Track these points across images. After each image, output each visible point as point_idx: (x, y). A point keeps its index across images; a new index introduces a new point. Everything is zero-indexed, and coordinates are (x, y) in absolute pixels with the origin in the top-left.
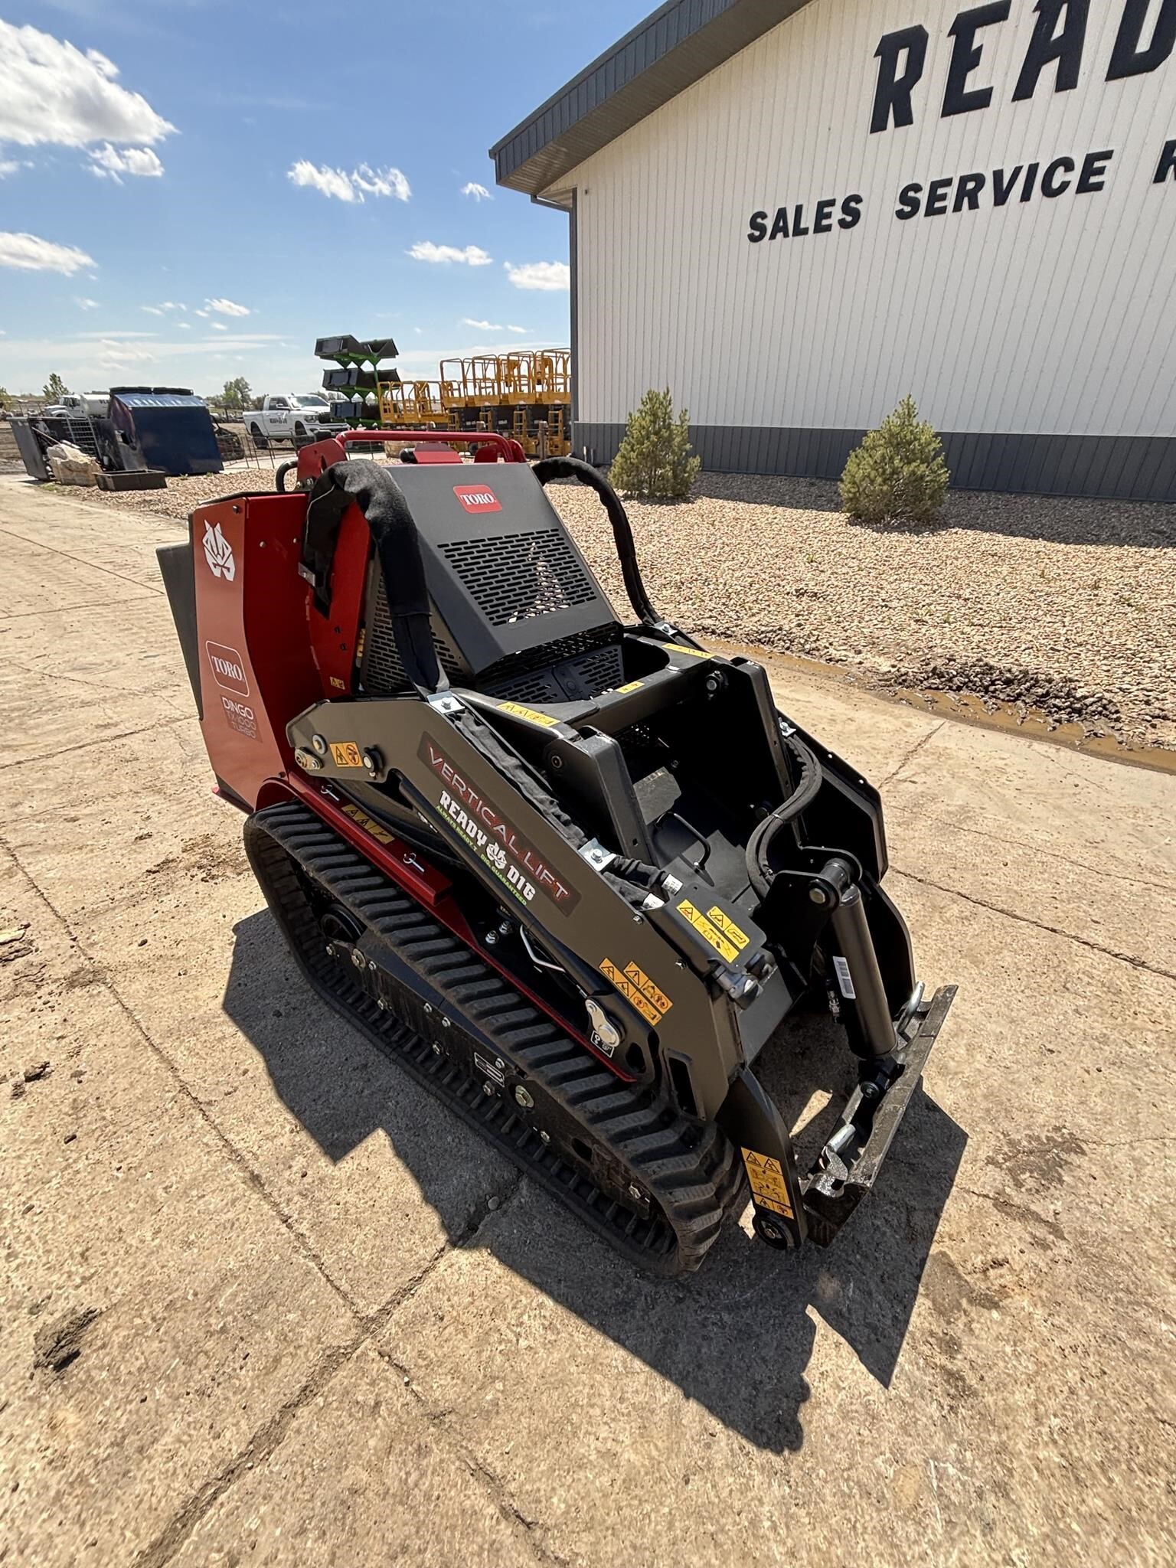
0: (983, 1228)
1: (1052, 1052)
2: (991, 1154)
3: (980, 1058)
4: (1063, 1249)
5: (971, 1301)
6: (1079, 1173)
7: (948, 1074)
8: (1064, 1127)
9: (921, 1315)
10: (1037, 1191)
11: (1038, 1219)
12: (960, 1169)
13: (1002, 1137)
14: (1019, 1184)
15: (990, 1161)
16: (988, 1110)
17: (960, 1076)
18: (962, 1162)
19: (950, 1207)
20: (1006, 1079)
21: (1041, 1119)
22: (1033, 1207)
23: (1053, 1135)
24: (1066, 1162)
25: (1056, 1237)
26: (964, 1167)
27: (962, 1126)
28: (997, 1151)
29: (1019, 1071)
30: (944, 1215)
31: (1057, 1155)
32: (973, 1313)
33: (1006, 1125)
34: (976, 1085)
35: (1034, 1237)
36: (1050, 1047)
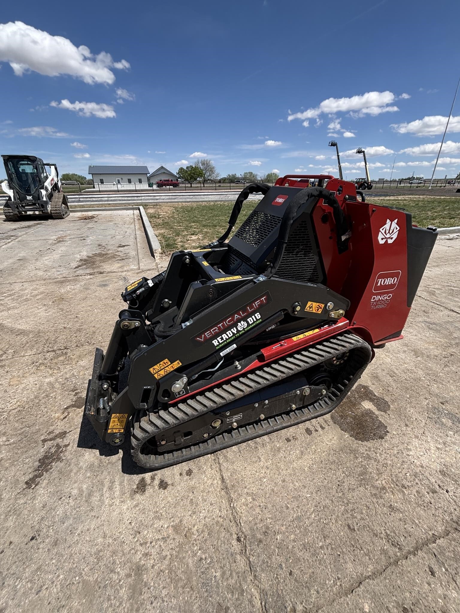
0: (69, 423)
1: (32, 539)
2: (68, 448)
3: (75, 492)
4: (42, 438)
5: (72, 404)
6: (30, 471)
7: (90, 467)
8: (33, 489)
9: (84, 395)
10: (50, 448)
11: (51, 440)
12: (79, 433)
13: (64, 458)
14: (58, 445)
15: (69, 444)
16: (69, 465)
17: (84, 471)
18: (78, 436)
19: (81, 420)
20: (61, 490)
21: (46, 481)
22: (52, 442)
23: (39, 479)
24: (36, 470)
25: (45, 439)
26: (77, 436)
27: (80, 449)
28: (65, 450)
29: (55, 502)
30: (82, 417)
31: (39, 470)
32: (71, 403)
33: (61, 465)
34: (76, 474)
35: (53, 433)
36: (34, 541)
